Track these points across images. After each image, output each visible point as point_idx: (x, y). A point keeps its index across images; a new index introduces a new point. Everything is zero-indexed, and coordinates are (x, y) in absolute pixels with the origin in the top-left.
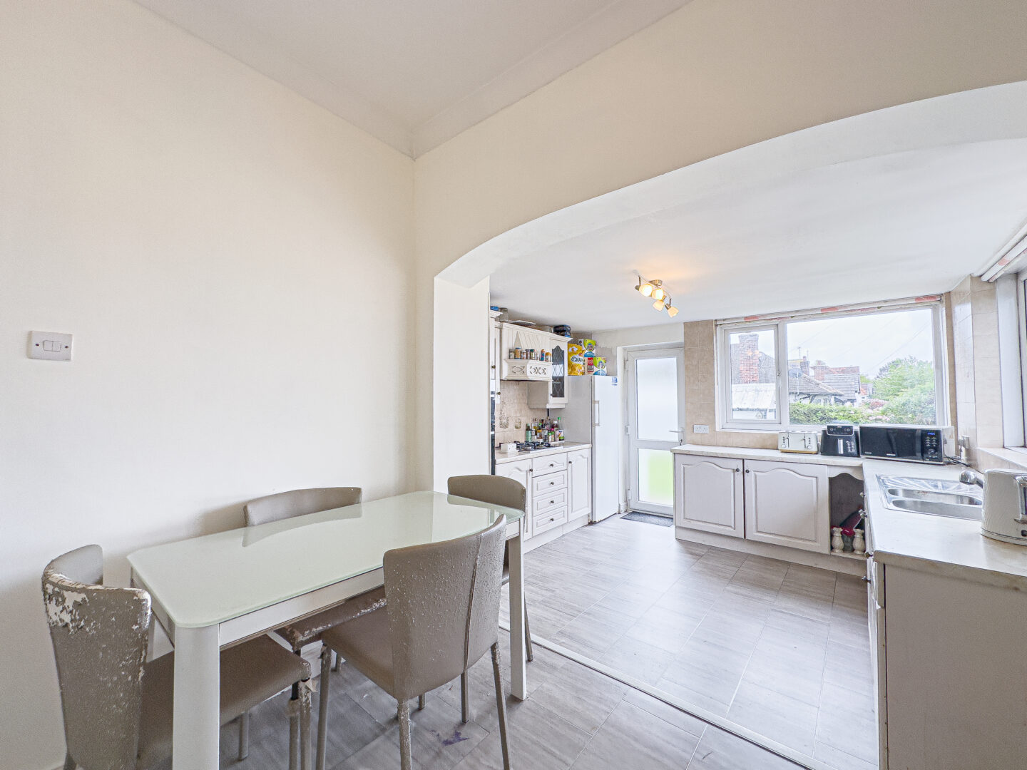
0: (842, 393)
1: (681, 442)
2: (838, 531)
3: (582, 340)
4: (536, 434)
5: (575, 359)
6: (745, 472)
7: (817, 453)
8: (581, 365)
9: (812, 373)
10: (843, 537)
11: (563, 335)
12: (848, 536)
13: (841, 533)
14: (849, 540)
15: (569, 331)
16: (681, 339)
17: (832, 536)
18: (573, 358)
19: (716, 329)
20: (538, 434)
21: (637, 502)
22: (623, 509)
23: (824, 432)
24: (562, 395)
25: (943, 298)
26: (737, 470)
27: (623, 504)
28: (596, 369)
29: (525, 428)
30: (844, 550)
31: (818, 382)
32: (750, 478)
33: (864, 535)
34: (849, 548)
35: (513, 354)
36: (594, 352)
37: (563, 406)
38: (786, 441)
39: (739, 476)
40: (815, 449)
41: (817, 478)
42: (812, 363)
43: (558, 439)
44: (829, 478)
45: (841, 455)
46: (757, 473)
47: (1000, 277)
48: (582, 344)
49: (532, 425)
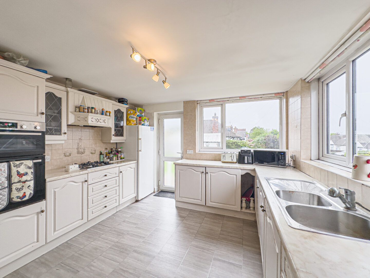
0: (241, 137)
1: (182, 158)
2: (244, 199)
3: (137, 108)
4: (106, 157)
5: (131, 117)
6: (206, 173)
7: (236, 163)
8: (134, 120)
9: (233, 130)
10: (246, 202)
11: (123, 104)
12: (248, 201)
13: (245, 200)
14: (248, 203)
15: (127, 102)
16: (182, 110)
17: (241, 201)
18: (130, 116)
19: (197, 105)
20: (107, 156)
21: (163, 186)
22: (156, 190)
23: (239, 153)
24: (122, 135)
25: (285, 94)
26: (203, 172)
27: (156, 188)
28: (143, 123)
29: (99, 153)
30: (246, 208)
31: (235, 133)
32: (208, 176)
33: (254, 200)
34: (248, 207)
35: (78, 109)
36: (143, 114)
37: (124, 141)
38: (224, 157)
39: (204, 175)
40: (235, 161)
41: (236, 175)
42: (234, 128)
43: (120, 159)
44: (241, 175)
45: (246, 164)
46: (211, 174)
47: (313, 80)
48: (136, 110)
49: (104, 152)
